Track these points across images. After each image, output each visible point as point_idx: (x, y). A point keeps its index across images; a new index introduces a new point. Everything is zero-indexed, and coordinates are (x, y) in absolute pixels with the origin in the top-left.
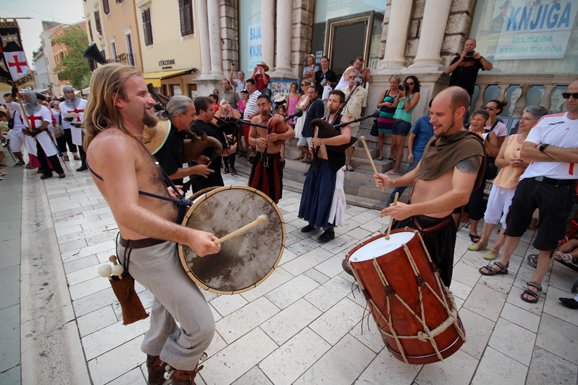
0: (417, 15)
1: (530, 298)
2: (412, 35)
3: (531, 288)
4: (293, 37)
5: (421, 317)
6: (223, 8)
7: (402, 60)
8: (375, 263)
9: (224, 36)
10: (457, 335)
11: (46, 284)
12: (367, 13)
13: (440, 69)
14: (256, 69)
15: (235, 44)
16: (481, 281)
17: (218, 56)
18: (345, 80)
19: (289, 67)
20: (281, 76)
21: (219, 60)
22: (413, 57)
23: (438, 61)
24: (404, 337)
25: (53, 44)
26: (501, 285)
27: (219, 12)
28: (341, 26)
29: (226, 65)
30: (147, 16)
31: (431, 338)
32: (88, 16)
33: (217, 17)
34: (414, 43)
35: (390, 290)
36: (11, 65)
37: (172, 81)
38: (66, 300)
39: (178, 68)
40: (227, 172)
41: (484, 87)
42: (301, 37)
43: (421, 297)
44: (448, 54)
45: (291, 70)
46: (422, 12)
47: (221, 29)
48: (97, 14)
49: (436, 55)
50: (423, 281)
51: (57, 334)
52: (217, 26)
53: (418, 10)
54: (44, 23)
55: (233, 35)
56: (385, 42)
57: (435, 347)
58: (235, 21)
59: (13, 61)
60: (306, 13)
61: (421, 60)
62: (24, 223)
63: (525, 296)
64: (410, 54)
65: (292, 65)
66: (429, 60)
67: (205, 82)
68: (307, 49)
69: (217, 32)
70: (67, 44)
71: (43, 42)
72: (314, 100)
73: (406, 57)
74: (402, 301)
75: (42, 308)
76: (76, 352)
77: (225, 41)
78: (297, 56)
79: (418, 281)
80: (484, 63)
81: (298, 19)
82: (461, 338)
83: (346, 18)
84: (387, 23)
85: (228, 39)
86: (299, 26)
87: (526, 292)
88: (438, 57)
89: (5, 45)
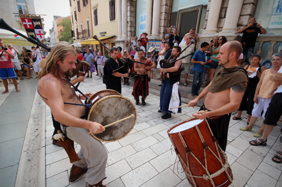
0: (225, 6)
1: (277, 160)
2: (221, 16)
3: (278, 155)
4: (160, 20)
5: (205, 166)
6: (129, 7)
7: (216, 29)
8: (180, 134)
9: (129, 20)
10: (228, 179)
11: (37, 130)
12: (199, 6)
13: (236, 34)
14: (141, 35)
15: (133, 24)
16: (249, 149)
17: (125, 30)
18: (185, 40)
19: (158, 34)
20: (154, 39)
21: (126, 31)
22: (222, 28)
23: (235, 29)
24: (196, 177)
25: (58, 26)
26: (261, 151)
27: (127, 9)
28: (185, 13)
29: (129, 34)
30: (96, 12)
31: (210, 179)
32: (72, 13)
33: (125, 11)
34: (223, 20)
35: (188, 150)
36: (38, 35)
37: (105, 42)
38: (43, 137)
39: (108, 35)
40: (125, 84)
41: (261, 43)
42: (165, 19)
43: (205, 155)
44: (241, 25)
45: (159, 36)
46: (228, 4)
47: (127, 17)
48: (75, 12)
49: (234, 26)
50: (207, 146)
51: (37, 152)
52: (125, 16)
53: (225, 3)
54: (54, 16)
55: (133, 19)
56: (207, 20)
57: (213, 184)
58: (134, 13)
59: (39, 33)
60: (168, 7)
61: (226, 29)
62: (34, 103)
63: (275, 159)
64: (221, 26)
65: (159, 33)
66: (230, 29)
67: (119, 42)
68: (167, 25)
69: (126, 18)
70: (63, 26)
71: (54, 25)
72: (168, 50)
73: (218, 27)
74: (194, 156)
75: (34, 140)
76: (42, 161)
77: (129, 22)
78: (162, 29)
79: (204, 146)
80: (262, 30)
81: (164, 11)
82: (229, 181)
83: (188, 9)
84: (208, 11)
85: (130, 21)
86: (164, 14)
87: (275, 157)
88: (236, 28)
89: (35, 26)
